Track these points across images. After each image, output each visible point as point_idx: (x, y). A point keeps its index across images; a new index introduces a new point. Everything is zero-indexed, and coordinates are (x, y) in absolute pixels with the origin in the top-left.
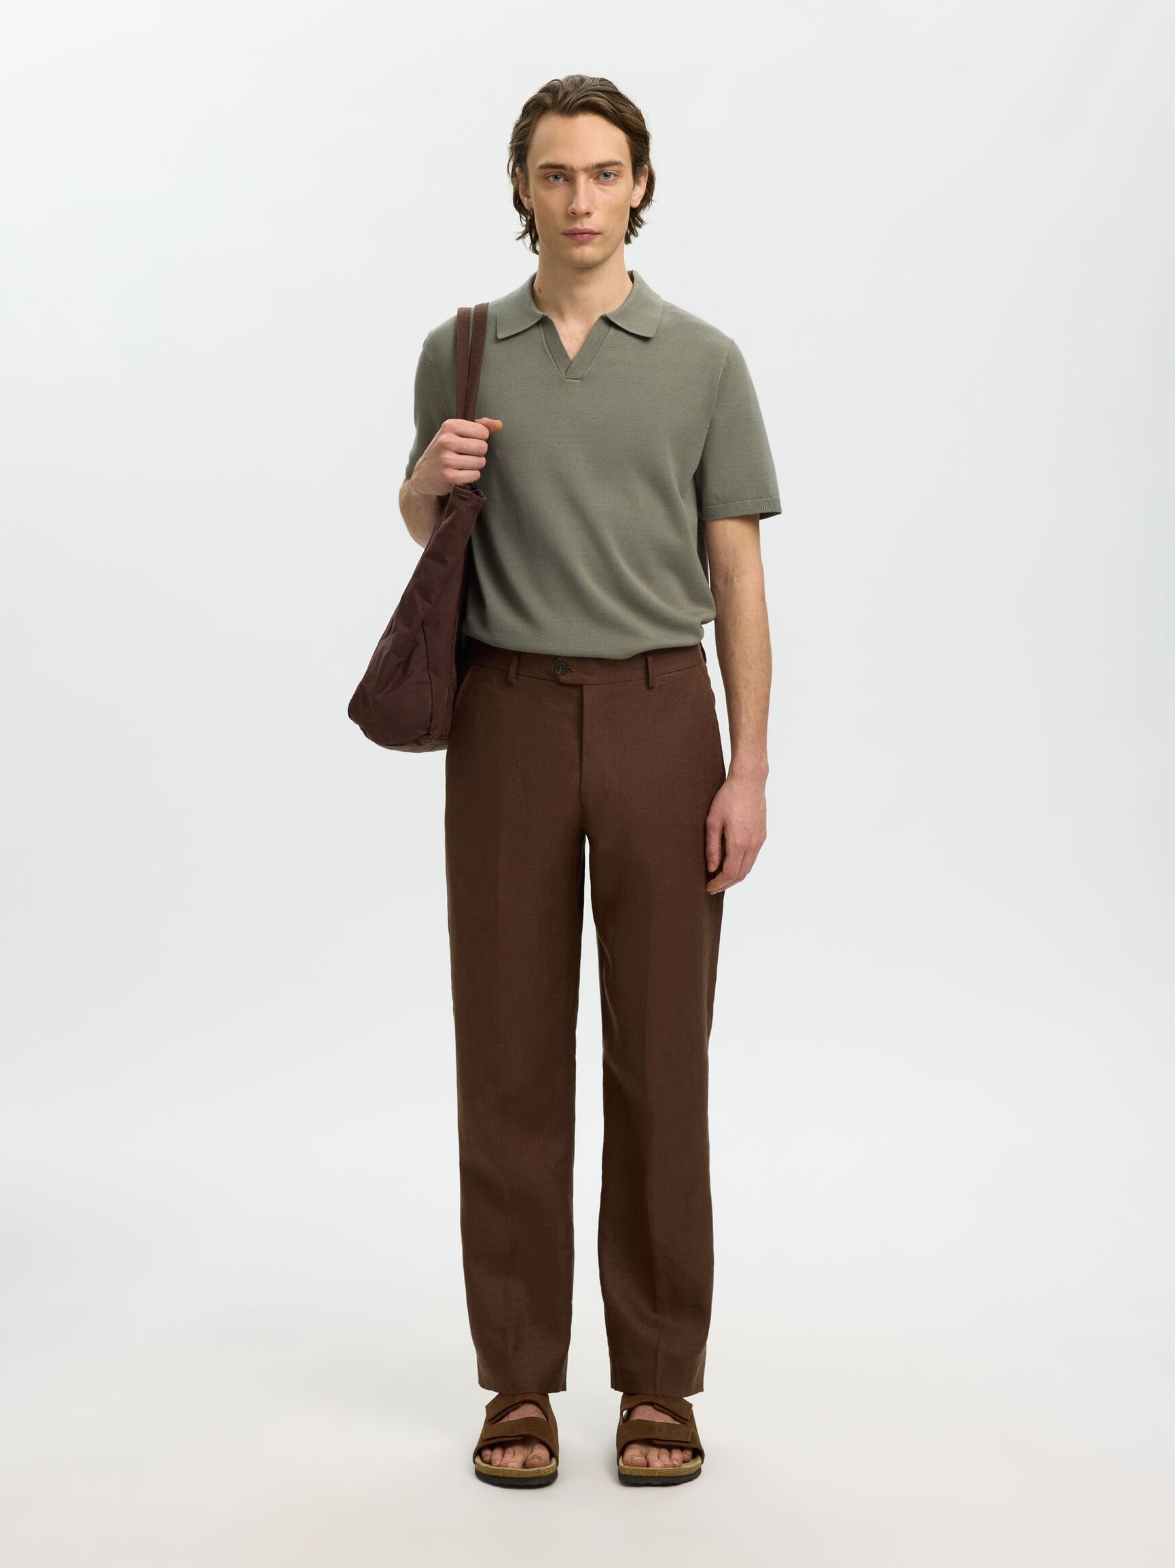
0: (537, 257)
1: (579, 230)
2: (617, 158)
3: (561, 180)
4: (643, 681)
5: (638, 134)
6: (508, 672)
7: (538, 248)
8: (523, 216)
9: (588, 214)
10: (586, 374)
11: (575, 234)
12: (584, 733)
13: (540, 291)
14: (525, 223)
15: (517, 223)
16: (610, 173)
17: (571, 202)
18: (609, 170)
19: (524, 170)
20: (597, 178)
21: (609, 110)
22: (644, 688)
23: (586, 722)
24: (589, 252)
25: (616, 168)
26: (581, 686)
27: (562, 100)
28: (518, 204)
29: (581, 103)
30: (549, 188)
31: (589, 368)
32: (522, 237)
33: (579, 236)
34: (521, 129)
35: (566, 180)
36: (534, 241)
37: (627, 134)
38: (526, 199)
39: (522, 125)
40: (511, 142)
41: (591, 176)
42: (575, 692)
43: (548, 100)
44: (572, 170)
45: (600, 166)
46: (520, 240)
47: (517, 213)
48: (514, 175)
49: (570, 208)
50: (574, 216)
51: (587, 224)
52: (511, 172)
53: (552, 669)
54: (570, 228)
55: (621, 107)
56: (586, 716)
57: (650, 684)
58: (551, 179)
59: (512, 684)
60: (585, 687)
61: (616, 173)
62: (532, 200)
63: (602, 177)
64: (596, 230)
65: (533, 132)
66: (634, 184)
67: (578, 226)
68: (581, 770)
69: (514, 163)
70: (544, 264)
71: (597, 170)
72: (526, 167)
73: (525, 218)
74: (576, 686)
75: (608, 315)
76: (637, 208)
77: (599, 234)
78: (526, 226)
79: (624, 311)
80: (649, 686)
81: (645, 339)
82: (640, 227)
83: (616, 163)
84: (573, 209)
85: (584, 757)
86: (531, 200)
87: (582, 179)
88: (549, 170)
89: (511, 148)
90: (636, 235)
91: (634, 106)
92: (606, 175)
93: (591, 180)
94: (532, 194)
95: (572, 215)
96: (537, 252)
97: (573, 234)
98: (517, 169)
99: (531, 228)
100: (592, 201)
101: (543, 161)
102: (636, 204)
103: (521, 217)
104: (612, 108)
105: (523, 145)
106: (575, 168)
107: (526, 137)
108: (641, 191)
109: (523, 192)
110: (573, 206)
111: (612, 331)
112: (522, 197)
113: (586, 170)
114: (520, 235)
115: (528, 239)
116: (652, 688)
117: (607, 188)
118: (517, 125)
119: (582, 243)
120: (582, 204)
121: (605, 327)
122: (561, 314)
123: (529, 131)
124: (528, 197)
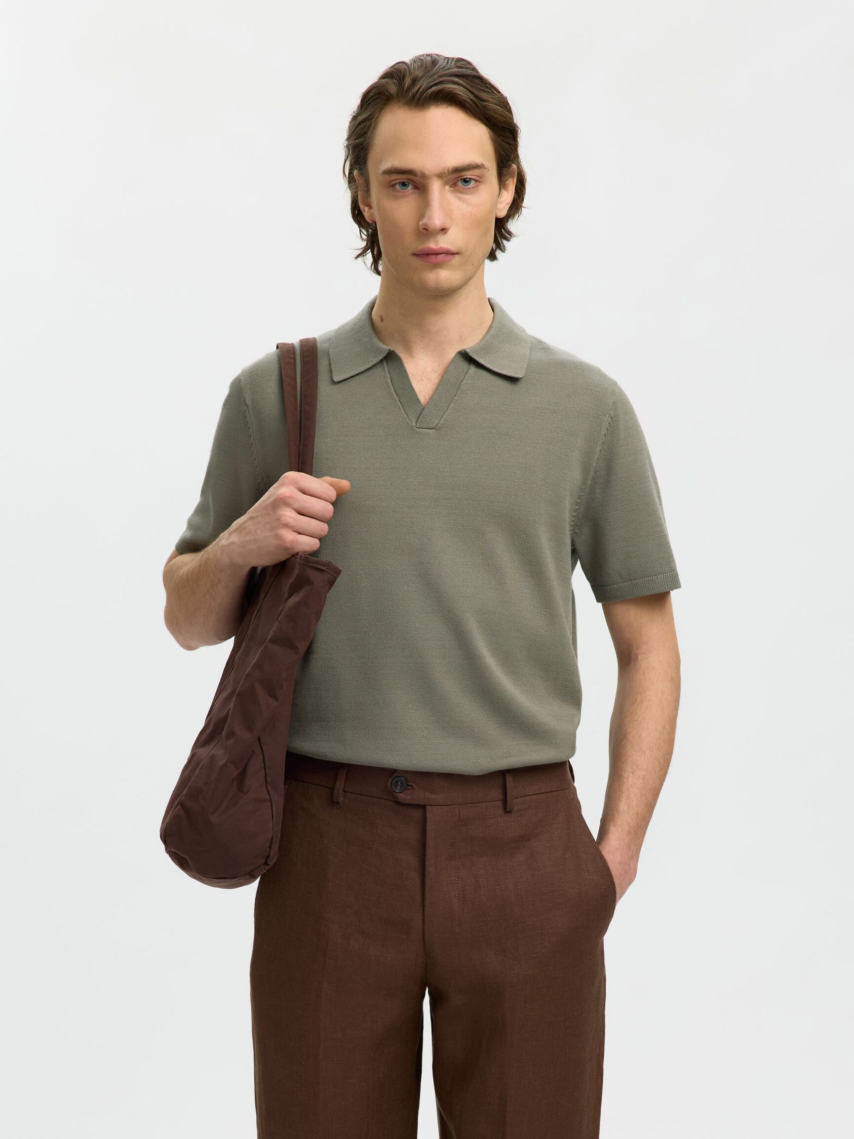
0: (379, 278)
1: (433, 249)
2: (479, 160)
3: (410, 187)
4: (500, 803)
5: (503, 129)
6: (333, 789)
7: (380, 268)
8: (363, 231)
9: (444, 230)
10: (442, 422)
11: (428, 254)
12: (427, 864)
13: (382, 320)
14: (364, 237)
15: (356, 238)
16: (471, 179)
17: (422, 216)
18: (468, 175)
19: (364, 173)
20: (454, 185)
21: (469, 101)
22: (500, 811)
23: (430, 852)
24: (445, 276)
25: (476, 172)
26: (424, 807)
27: (409, 89)
28: (358, 215)
29: (432, 94)
30: (396, 198)
31: (444, 417)
32: (362, 254)
33: (433, 257)
34: (359, 124)
35: (416, 187)
36: (376, 259)
37: (490, 129)
38: (366, 209)
39: (360, 118)
40: (348, 139)
41: (446, 183)
42: (417, 814)
43: (393, 89)
44: (424, 176)
45: (458, 170)
46: (360, 259)
47: (356, 227)
48: (351, 180)
49: (421, 223)
50: (426, 232)
51: (443, 242)
52: (347, 175)
53: (389, 785)
54: (421, 247)
55: (484, 95)
56: (430, 843)
57: (508, 806)
58: (397, 187)
59: (338, 803)
60: (428, 808)
61: (478, 179)
62: (375, 210)
63: (460, 184)
64: (453, 248)
65: (374, 128)
66: (500, 189)
67: (432, 245)
68: (423, 911)
69: (351, 165)
70: (386, 288)
71: (456, 175)
72: (367, 170)
73: (365, 233)
74: (418, 806)
75: (468, 351)
76: (503, 218)
77: (457, 254)
78: (367, 241)
79: (486, 347)
80: (507, 810)
81: (513, 380)
82: (508, 240)
83: (477, 167)
84: (424, 224)
85: (427, 895)
86: (372, 211)
87: (436, 188)
88: (394, 177)
89: (348, 147)
90: (503, 250)
91: (499, 92)
92: (466, 181)
93: (447, 187)
94: (374, 203)
95: (425, 232)
96: (378, 273)
97: (426, 255)
98: (355, 172)
99: (372, 243)
100: (449, 214)
101: (386, 165)
102: (503, 214)
103: (360, 231)
104: (472, 97)
105: (362, 144)
106: (427, 172)
107: (365, 133)
108: (508, 196)
109: (363, 201)
110: (425, 220)
111: (473, 369)
112: (361, 206)
113: (440, 176)
114: (360, 252)
115: (369, 257)
116: (511, 812)
117: (466, 197)
118: (355, 118)
119: (437, 266)
120: (436, 219)
121: (464, 365)
122: (408, 348)
123: (370, 125)
124: (370, 207)
